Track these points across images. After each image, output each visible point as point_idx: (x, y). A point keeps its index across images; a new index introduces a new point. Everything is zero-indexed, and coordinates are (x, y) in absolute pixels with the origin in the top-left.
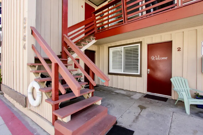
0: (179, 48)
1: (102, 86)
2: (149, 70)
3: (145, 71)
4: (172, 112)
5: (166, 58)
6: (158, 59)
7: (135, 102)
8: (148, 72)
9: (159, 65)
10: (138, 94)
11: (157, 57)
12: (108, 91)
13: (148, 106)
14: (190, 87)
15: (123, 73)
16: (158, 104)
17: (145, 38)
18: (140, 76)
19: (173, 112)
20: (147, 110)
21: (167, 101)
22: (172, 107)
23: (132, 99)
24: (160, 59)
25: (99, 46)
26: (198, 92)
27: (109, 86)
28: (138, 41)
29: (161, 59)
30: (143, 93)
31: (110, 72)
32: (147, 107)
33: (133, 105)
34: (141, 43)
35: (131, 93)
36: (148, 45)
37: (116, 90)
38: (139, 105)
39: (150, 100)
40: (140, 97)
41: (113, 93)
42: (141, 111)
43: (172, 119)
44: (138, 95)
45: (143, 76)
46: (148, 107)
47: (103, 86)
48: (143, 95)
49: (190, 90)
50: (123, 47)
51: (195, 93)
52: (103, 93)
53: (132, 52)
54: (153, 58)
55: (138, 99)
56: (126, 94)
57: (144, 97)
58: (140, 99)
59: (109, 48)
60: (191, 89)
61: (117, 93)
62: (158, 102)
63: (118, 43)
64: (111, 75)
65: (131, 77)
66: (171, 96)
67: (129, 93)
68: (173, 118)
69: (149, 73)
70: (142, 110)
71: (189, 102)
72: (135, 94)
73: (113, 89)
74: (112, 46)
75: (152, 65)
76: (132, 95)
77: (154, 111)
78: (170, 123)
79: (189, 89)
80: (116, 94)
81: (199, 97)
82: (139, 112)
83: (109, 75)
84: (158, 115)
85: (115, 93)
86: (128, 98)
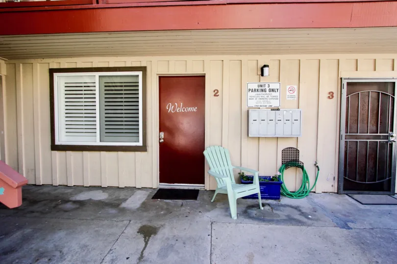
0: (216, 91)
1: (34, 187)
2: (162, 134)
3: (155, 137)
4: (210, 223)
5: (195, 109)
6: (179, 110)
7: (130, 221)
8: (160, 139)
9: (182, 124)
10: (139, 191)
11: (179, 106)
12: (52, 201)
13: (163, 223)
14: (233, 164)
15: (98, 143)
16: (183, 208)
17: (154, 59)
18: (143, 148)
19: (212, 223)
20: (159, 236)
21: (198, 198)
22: (209, 211)
23: (124, 211)
24: (184, 110)
25: (13, 61)
26: (242, 171)
27: (58, 182)
28: (138, 65)
29: (187, 109)
30: (152, 188)
31: (57, 143)
32: (160, 228)
33: (125, 231)
34: (143, 69)
35: (122, 195)
36: (160, 77)
37: (81, 192)
38: (139, 225)
39: (167, 203)
40: (143, 200)
41: (69, 206)
42: (146, 243)
43: (212, 243)
44: (138, 196)
45: (149, 149)
46: (162, 226)
47: (35, 185)
48: (151, 193)
49: (233, 169)
50: (98, 74)
51: (239, 174)
52: (28, 215)
53: (122, 90)
54: (170, 108)
55: (138, 209)
56: (107, 201)
57: (153, 198)
58: (144, 206)
59: (52, 72)
60: (234, 167)
61: (81, 204)
62: (182, 205)
63: (81, 63)
64: (63, 153)
65: (121, 153)
66: (204, 183)
67: (117, 193)
68: (213, 238)
69: (162, 140)
70: (148, 240)
71: (234, 196)
72: (133, 194)
73: (70, 191)
74: (62, 67)
75: (168, 124)
76: (125, 200)
77: (176, 232)
78: (209, 254)
79: (231, 167)
80: (78, 206)
81: (245, 179)
82: (142, 250)
83: (53, 152)
84: (184, 243)
85: (75, 202)
86: (113, 211)
